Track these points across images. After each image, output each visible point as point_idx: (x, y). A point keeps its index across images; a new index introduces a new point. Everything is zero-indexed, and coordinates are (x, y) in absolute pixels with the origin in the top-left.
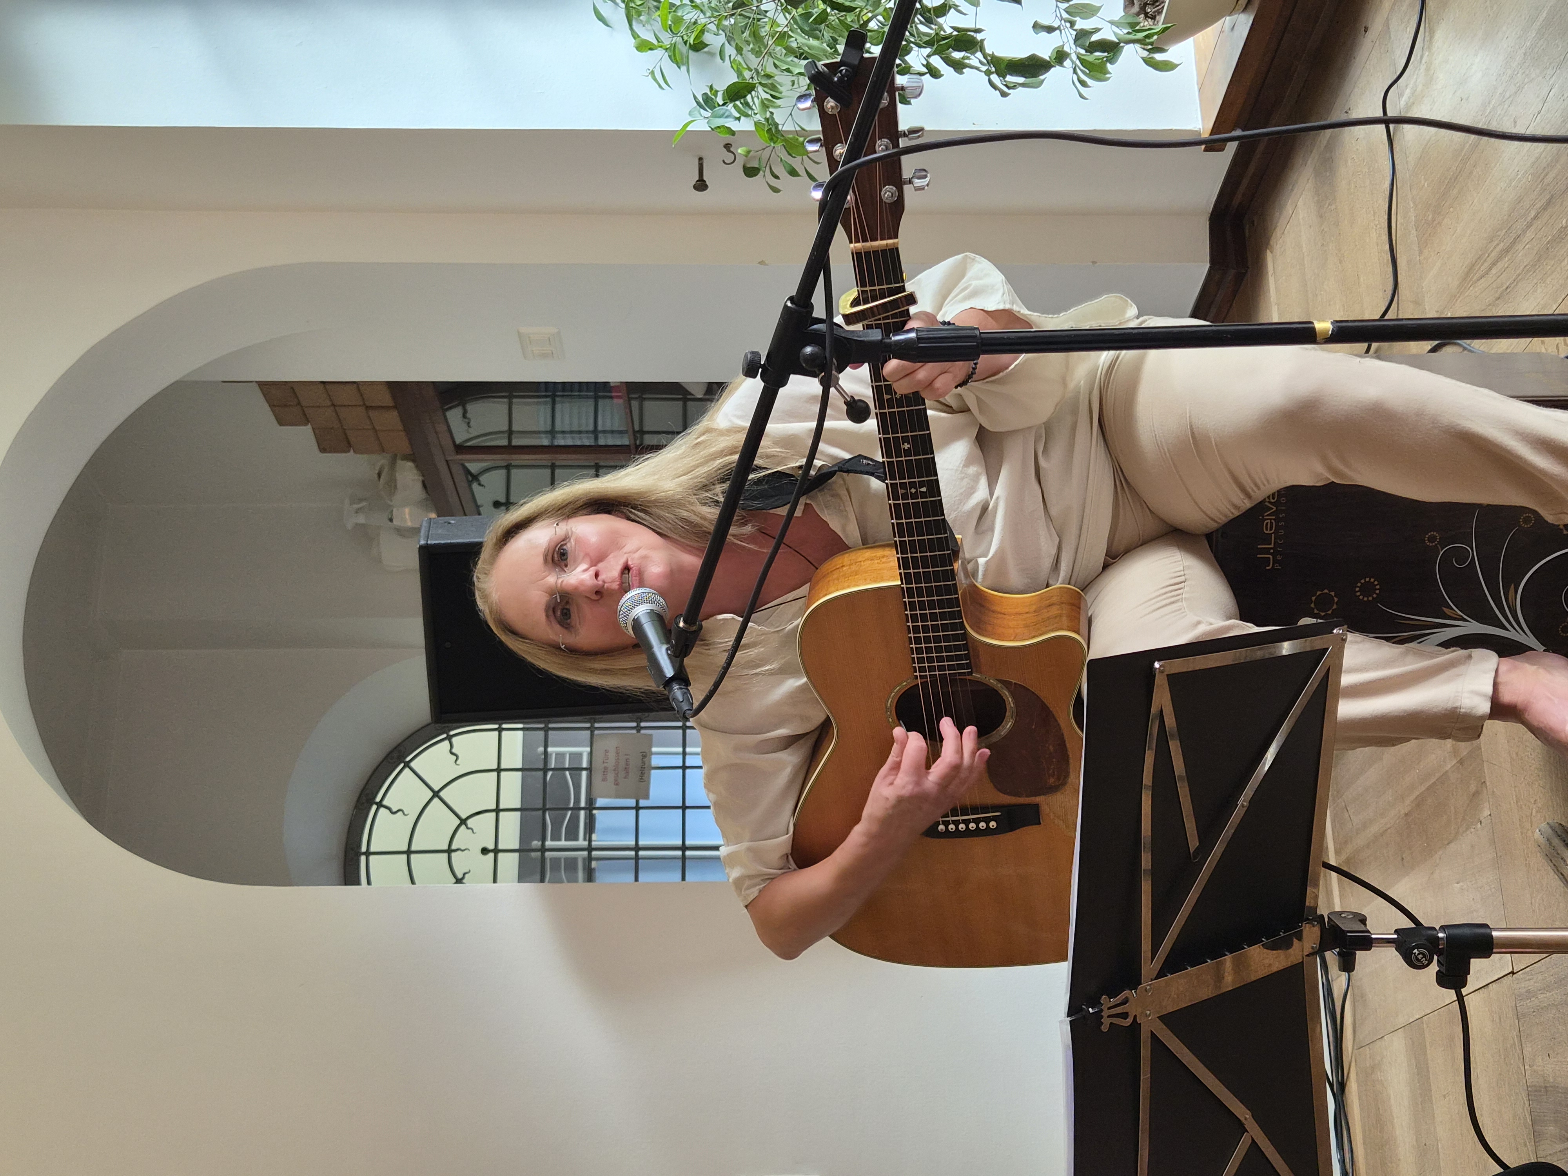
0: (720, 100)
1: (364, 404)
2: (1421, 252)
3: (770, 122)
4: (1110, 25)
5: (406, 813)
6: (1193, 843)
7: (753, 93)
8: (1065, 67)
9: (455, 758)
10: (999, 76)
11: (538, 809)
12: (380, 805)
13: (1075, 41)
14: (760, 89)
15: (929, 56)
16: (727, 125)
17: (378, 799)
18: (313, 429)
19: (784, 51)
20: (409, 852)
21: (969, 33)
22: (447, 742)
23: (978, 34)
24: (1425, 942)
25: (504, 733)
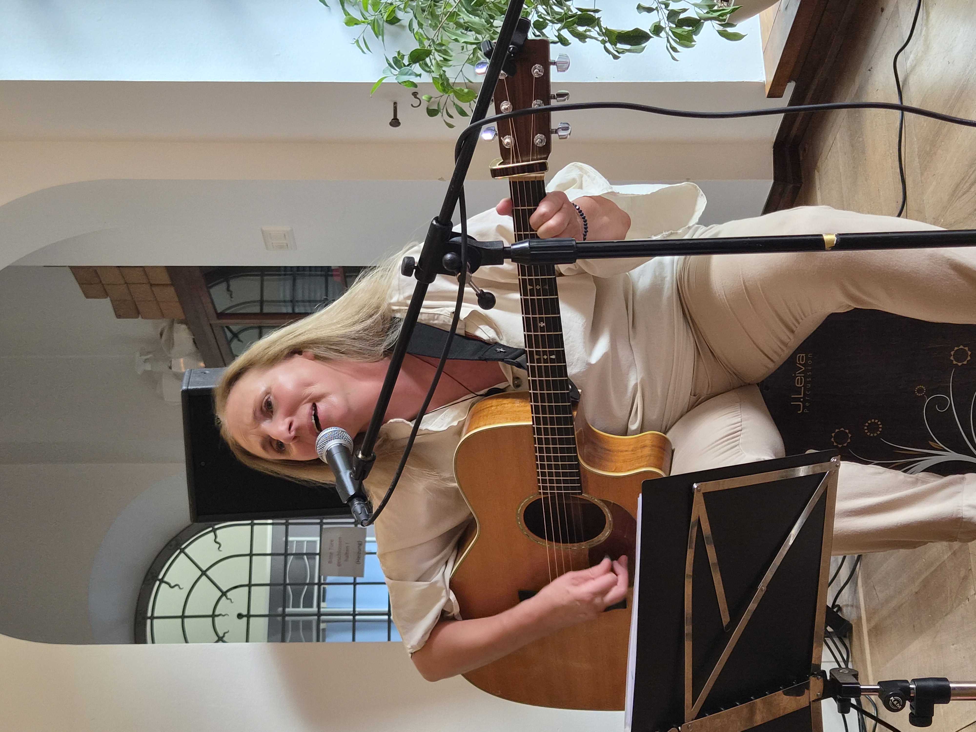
0: (406, 61)
1: (149, 282)
2: (922, 174)
3: (443, 77)
4: (693, 7)
5: (181, 587)
6: (726, 619)
7: (431, 56)
8: (661, 37)
9: (218, 545)
10: (612, 44)
11: (281, 585)
12: (162, 581)
13: (668, 18)
14: (436, 54)
15: (559, 30)
16: (411, 80)
17: (160, 577)
18: (111, 300)
19: (455, 26)
20: (183, 617)
21: (589, 13)
22: (212, 534)
23: (596, 14)
24: (899, 692)
25: (255, 527)
